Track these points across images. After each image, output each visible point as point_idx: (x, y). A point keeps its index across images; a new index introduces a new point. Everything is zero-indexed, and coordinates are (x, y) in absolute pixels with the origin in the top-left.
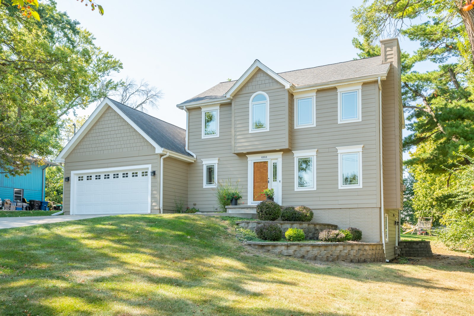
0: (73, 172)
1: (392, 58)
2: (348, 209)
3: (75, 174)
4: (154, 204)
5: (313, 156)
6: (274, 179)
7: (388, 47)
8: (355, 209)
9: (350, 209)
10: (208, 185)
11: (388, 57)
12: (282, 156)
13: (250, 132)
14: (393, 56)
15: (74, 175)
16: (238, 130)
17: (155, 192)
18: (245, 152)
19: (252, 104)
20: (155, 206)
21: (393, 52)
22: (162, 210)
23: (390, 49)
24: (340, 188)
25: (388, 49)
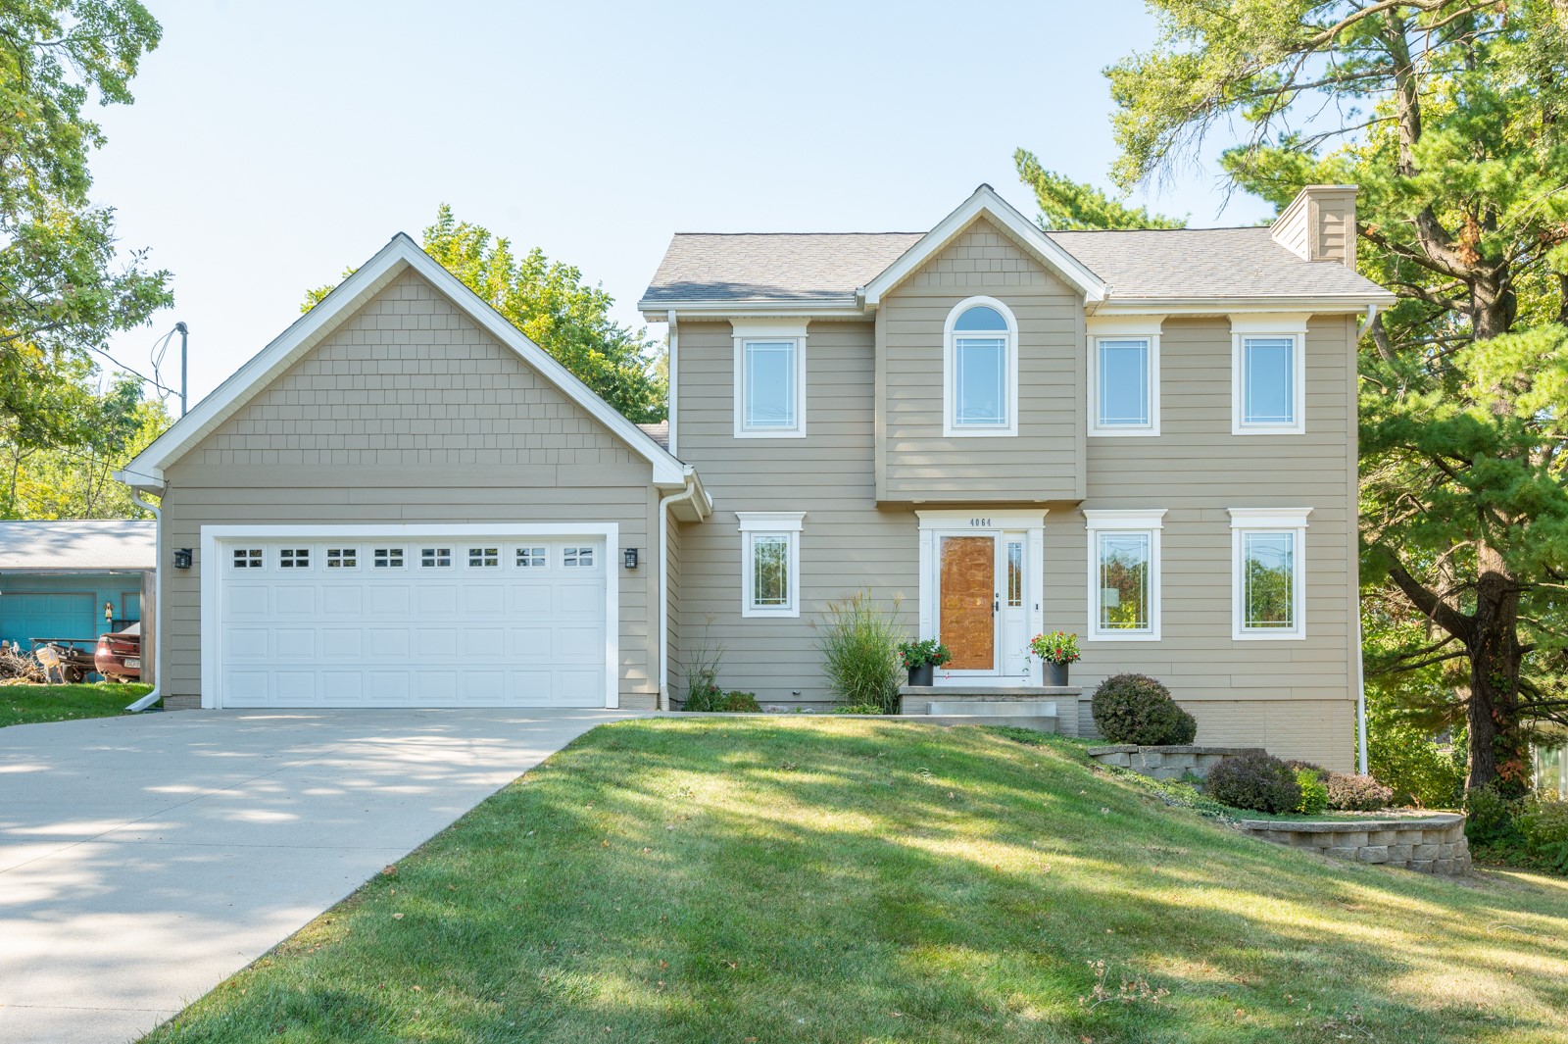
0: (209, 533)
1: (1341, 247)
2: (1260, 704)
3: (217, 538)
4: (632, 674)
5: (1152, 530)
6: (1011, 597)
7: (1332, 212)
8: (1283, 704)
9: (1267, 704)
10: (760, 606)
11: (1330, 242)
12: (1045, 523)
13: (947, 432)
14: (1344, 241)
15: (213, 545)
16: (901, 420)
17: (639, 630)
18: (917, 500)
19: (955, 338)
20: (641, 681)
21: (1343, 229)
22: (665, 698)
23: (1334, 219)
24: (1236, 636)
25: (1329, 218)
